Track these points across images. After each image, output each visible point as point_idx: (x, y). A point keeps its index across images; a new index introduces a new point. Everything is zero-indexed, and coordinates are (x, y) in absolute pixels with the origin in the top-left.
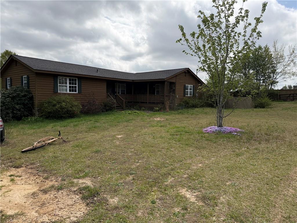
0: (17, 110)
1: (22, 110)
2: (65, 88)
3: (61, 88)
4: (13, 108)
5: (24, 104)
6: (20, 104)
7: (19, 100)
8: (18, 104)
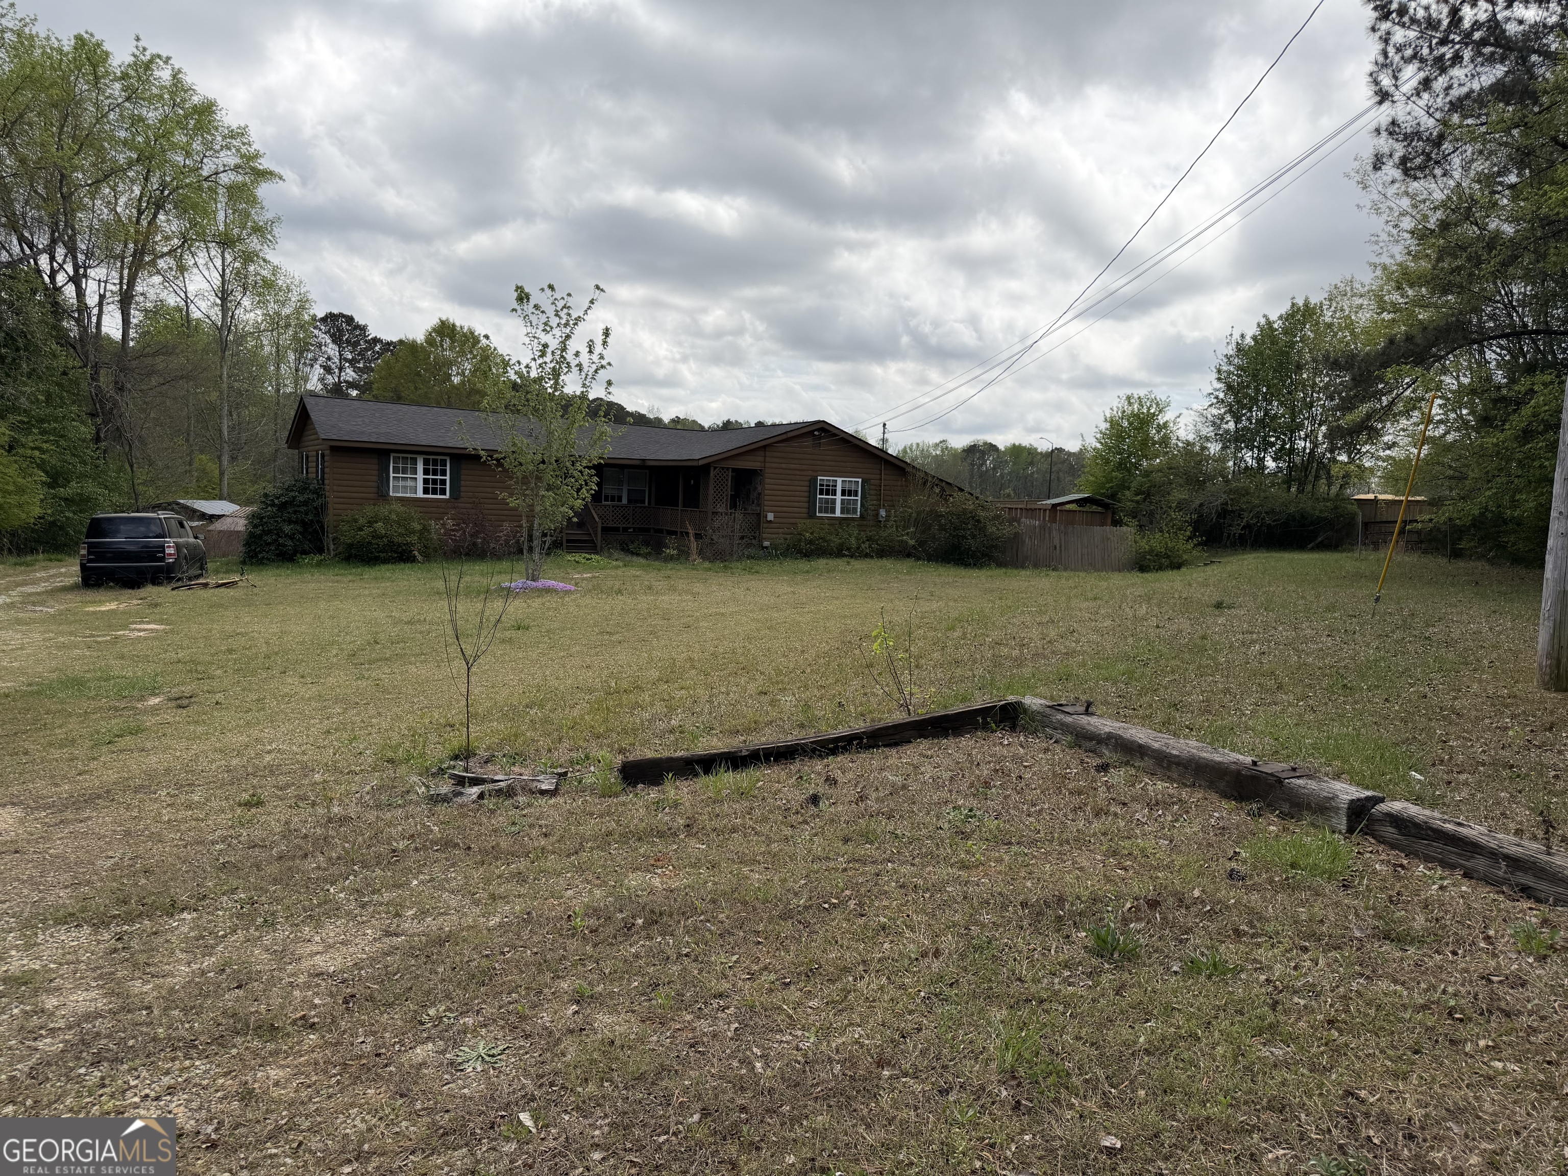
0: (286, 536)
1: (298, 536)
2: (410, 483)
3: (401, 483)
4: (279, 532)
5: (304, 524)
6: (296, 523)
7: (295, 512)
8: (290, 522)
